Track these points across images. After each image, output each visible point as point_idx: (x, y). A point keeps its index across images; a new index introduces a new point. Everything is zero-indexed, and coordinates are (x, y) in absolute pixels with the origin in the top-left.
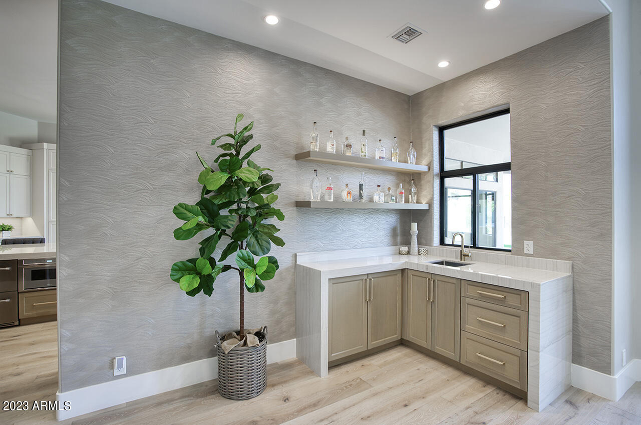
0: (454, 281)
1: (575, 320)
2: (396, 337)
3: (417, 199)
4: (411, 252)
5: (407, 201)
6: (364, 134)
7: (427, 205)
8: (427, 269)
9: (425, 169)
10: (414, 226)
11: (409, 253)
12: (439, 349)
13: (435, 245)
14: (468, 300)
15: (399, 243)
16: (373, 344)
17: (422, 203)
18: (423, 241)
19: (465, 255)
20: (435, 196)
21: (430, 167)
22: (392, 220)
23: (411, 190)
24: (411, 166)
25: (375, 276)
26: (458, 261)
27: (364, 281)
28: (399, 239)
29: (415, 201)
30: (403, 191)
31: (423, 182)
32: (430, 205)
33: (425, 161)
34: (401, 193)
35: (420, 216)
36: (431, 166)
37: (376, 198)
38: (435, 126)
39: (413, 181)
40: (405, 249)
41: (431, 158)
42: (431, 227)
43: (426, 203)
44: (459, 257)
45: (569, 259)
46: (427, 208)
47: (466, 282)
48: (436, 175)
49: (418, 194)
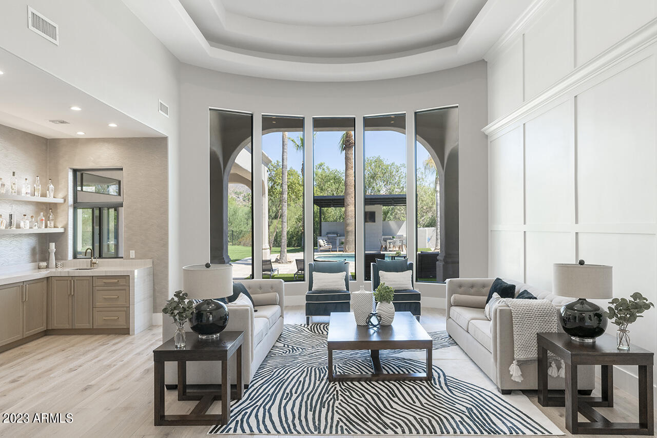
0: (88, 278)
1: (154, 290)
2: (43, 328)
3: (54, 224)
4: (50, 266)
5: (46, 227)
6: (14, 175)
7: (63, 229)
8: (68, 274)
9: (61, 201)
10: (53, 246)
11: (47, 267)
12: (78, 326)
13: (69, 259)
14: (97, 288)
15: (38, 260)
16: (27, 334)
17: (58, 228)
18: (59, 257)
19: (94, 263)
20: (69, 222)
21: (65, 199)
22: (32, 242)
23: (49, 217)
24: (50, 199)
25: (29, 283)
26: (89, 267)
27: (21, 287)
28: (38, 256)
29: (53, 226)
30: (44, 218)
31: (58, 211)
32: (66, 228)
33: (61, 195)
34: (42, 220)
35: (57, 238)
36: (67, 199)
37: (22, 225)
38: (70, 168)
39: (51, 210)
40: (44, 264)
41: (66, 193)
42: (67, 245)
43: (62, 228)
44: (90, 265)
45: (151, 259)
46: (63, 231)
47: (96, 277)
48: (70, 206)
49: (55, 220)
